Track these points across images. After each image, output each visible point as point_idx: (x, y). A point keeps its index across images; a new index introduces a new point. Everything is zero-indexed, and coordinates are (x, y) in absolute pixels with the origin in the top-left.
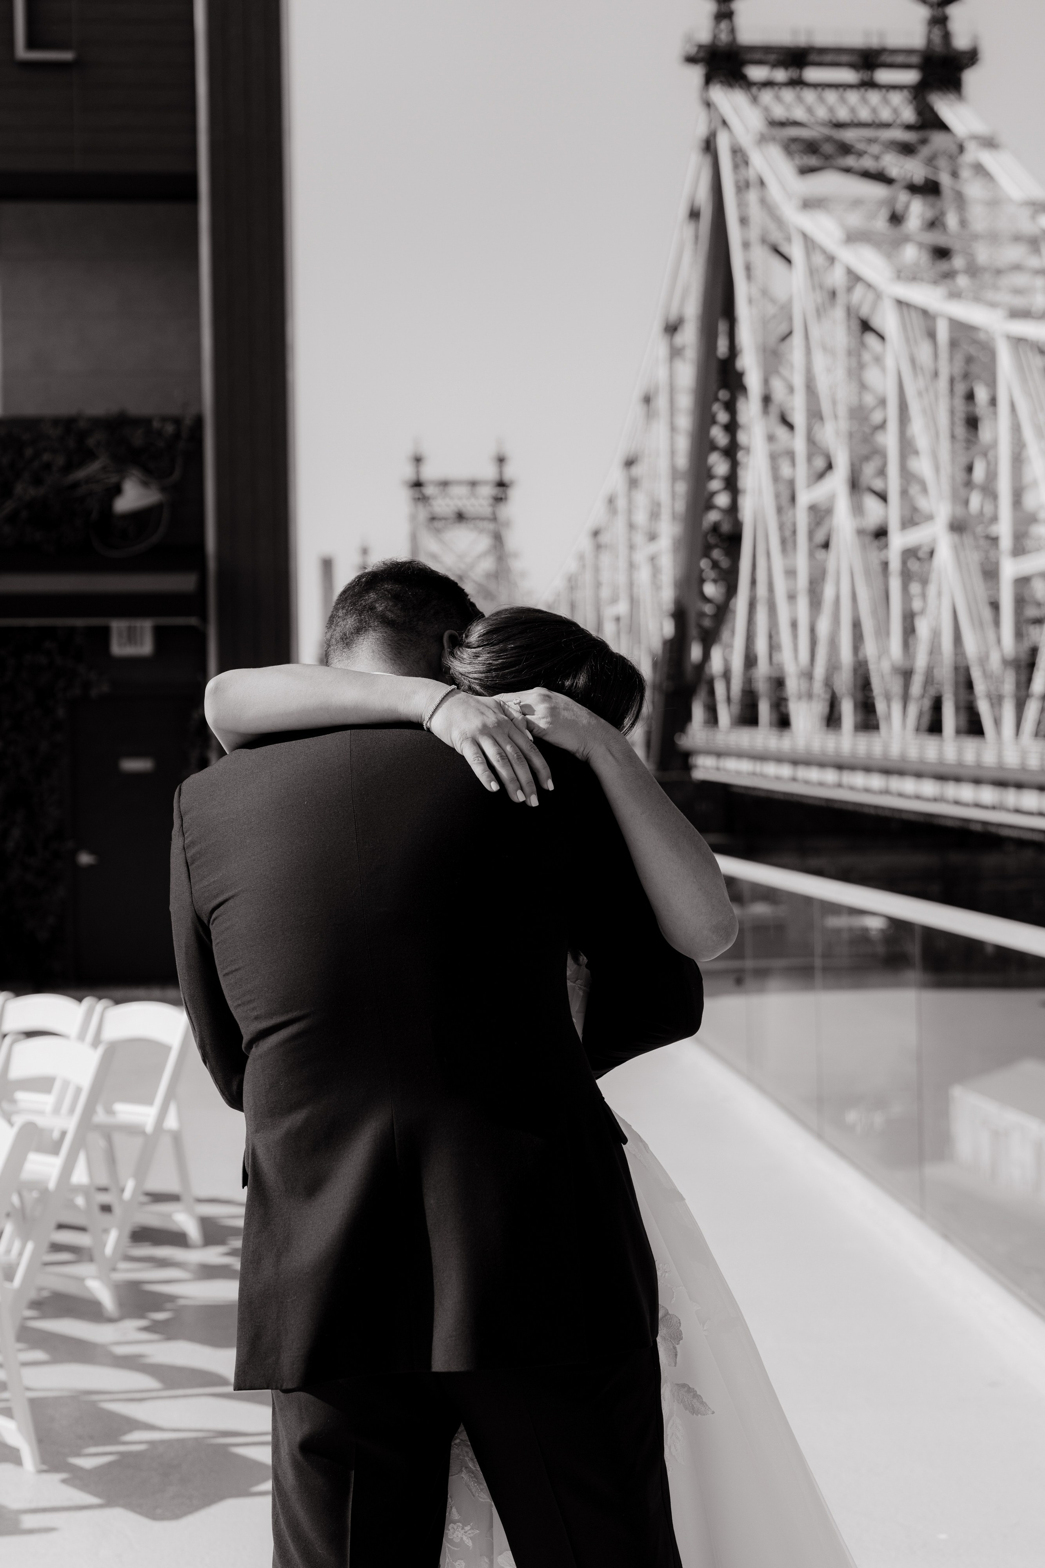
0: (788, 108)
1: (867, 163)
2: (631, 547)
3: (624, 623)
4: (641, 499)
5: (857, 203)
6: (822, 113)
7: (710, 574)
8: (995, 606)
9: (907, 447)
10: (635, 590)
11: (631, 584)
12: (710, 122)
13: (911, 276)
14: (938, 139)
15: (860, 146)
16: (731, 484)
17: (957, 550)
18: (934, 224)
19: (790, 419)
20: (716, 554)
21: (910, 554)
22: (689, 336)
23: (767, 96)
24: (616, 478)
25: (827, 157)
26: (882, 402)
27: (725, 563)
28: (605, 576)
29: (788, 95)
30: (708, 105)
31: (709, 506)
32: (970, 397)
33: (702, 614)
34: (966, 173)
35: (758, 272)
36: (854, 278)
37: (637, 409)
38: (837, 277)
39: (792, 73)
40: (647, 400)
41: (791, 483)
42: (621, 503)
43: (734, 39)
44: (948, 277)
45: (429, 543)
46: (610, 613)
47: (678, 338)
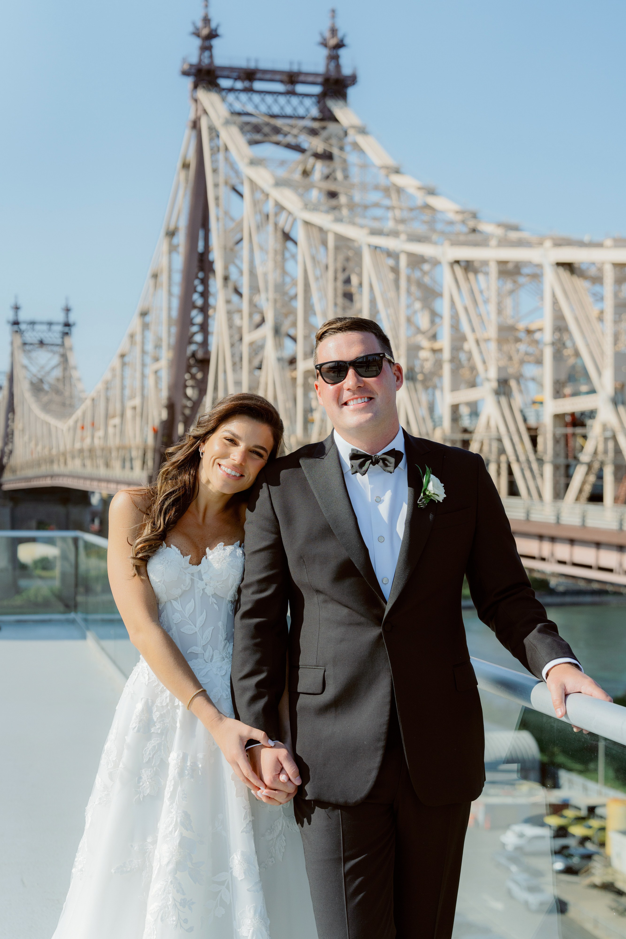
0: (244, 105)
1: (289, 139)
3: (138, 410)
4: (150, 336)
5: (282, 163)
6: (263, 108)
7: (190, 383)
9: (309, 310)
10: (146, 391)
11: (143, 387)
12: (197, 110)
13: (314, 208)
14: (331, 127)
15: (286, 129)
16: (204, 328)
18: (329, 177)
19: (240, 290)
20: (194, 370)
21: (309, 373)
22: (181, 239)
23: (231, 97)
24: (136, 323)
25: (266, 135)
26: (296, 282)
27: (199, 376)
28: (127, 382)
29: (244, 97)
30: (196, 101)
31: (190, 342)
32: (348, 281)
33: (185, 407)
34: (348, 148)
35: (222, 201)
36: (280, 208)
37: (151, 282)
38: (270, 208)
39: (247, 84)
40: (155, 276)
41: (240, 329)
42: (138, 338)
43: (212, 62)
44: (335, 208)
45: (22, 359)
46: (129, 404)
47: (175, 240)
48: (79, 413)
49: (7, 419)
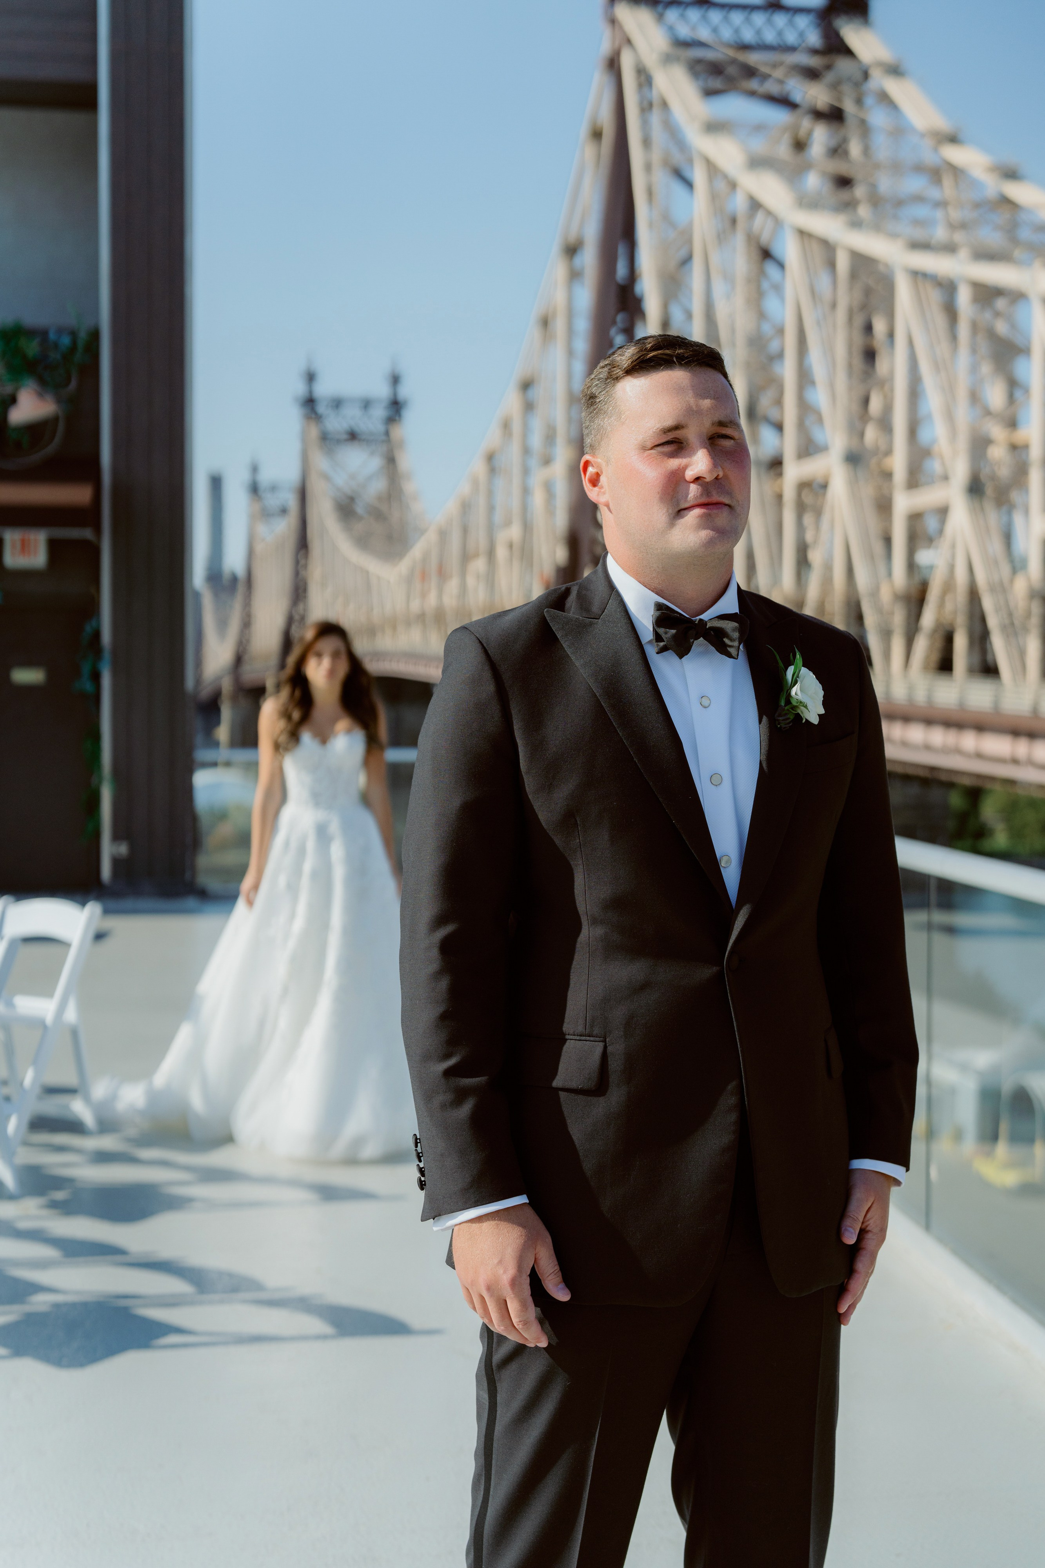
0: (694, 28)
1: (771, 87)
2: (526, 472)
3: (517, 547)
4: (537, 423)
5: (759, 128)
6: (727, 34)
8: (888, 541)
9: (805, 378)
10: (529, 514)
11: (525, 508)
12: (614, 39)
13: (813, 204)
14: (843, 65)
15: (764, 69)
17: (853, 483)
18: (837, 151)
21: (804, 486)
22: (589, 259)
23: (672, 15)
24: (512, 402)
25: (731, 79)
26: (781, 331)
28: (499, 500)
29: (694, 14)
30: (613, 21)
32: (868, 328)
34: (869, 101)
35: (658, 196)
36: (755, 205)
37: (533, 332)
38: (739, 203)
40: (545, 322)
42: (517, 427)
44: (849, 206)
45: (320, 462)
46: (502, 537)
47: (578, 261)
48: (417, 551)
49: (297, 562)
